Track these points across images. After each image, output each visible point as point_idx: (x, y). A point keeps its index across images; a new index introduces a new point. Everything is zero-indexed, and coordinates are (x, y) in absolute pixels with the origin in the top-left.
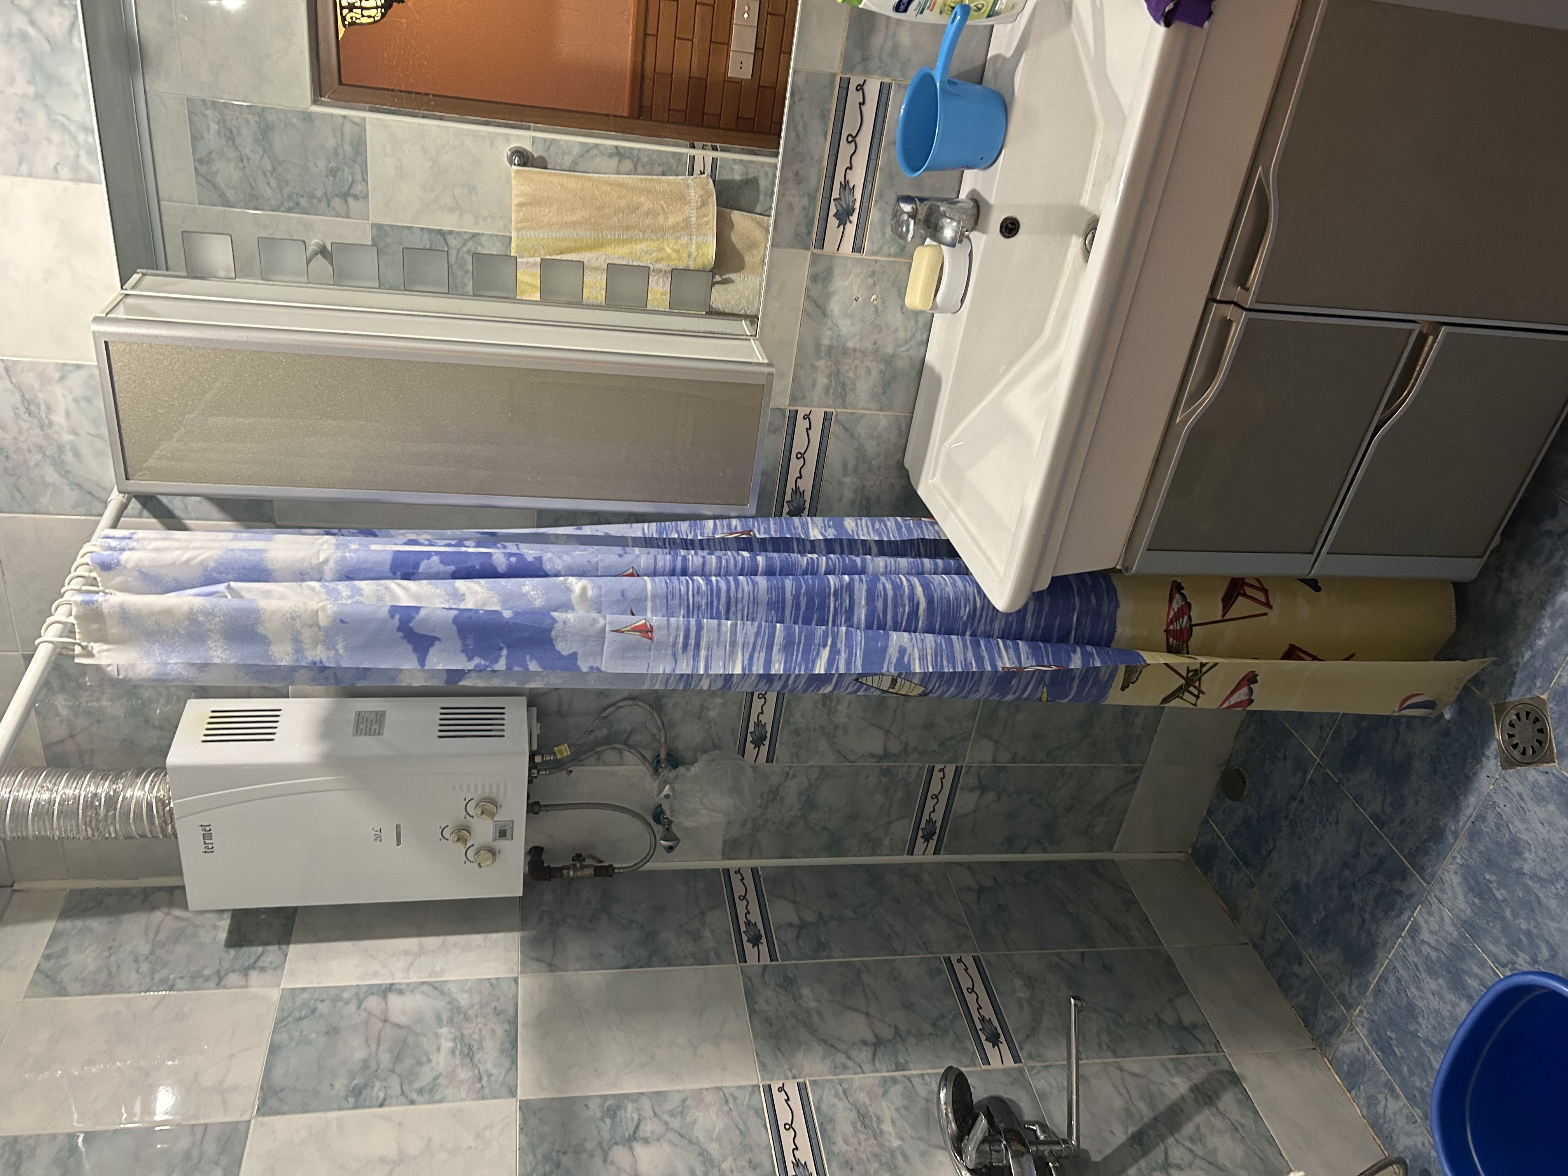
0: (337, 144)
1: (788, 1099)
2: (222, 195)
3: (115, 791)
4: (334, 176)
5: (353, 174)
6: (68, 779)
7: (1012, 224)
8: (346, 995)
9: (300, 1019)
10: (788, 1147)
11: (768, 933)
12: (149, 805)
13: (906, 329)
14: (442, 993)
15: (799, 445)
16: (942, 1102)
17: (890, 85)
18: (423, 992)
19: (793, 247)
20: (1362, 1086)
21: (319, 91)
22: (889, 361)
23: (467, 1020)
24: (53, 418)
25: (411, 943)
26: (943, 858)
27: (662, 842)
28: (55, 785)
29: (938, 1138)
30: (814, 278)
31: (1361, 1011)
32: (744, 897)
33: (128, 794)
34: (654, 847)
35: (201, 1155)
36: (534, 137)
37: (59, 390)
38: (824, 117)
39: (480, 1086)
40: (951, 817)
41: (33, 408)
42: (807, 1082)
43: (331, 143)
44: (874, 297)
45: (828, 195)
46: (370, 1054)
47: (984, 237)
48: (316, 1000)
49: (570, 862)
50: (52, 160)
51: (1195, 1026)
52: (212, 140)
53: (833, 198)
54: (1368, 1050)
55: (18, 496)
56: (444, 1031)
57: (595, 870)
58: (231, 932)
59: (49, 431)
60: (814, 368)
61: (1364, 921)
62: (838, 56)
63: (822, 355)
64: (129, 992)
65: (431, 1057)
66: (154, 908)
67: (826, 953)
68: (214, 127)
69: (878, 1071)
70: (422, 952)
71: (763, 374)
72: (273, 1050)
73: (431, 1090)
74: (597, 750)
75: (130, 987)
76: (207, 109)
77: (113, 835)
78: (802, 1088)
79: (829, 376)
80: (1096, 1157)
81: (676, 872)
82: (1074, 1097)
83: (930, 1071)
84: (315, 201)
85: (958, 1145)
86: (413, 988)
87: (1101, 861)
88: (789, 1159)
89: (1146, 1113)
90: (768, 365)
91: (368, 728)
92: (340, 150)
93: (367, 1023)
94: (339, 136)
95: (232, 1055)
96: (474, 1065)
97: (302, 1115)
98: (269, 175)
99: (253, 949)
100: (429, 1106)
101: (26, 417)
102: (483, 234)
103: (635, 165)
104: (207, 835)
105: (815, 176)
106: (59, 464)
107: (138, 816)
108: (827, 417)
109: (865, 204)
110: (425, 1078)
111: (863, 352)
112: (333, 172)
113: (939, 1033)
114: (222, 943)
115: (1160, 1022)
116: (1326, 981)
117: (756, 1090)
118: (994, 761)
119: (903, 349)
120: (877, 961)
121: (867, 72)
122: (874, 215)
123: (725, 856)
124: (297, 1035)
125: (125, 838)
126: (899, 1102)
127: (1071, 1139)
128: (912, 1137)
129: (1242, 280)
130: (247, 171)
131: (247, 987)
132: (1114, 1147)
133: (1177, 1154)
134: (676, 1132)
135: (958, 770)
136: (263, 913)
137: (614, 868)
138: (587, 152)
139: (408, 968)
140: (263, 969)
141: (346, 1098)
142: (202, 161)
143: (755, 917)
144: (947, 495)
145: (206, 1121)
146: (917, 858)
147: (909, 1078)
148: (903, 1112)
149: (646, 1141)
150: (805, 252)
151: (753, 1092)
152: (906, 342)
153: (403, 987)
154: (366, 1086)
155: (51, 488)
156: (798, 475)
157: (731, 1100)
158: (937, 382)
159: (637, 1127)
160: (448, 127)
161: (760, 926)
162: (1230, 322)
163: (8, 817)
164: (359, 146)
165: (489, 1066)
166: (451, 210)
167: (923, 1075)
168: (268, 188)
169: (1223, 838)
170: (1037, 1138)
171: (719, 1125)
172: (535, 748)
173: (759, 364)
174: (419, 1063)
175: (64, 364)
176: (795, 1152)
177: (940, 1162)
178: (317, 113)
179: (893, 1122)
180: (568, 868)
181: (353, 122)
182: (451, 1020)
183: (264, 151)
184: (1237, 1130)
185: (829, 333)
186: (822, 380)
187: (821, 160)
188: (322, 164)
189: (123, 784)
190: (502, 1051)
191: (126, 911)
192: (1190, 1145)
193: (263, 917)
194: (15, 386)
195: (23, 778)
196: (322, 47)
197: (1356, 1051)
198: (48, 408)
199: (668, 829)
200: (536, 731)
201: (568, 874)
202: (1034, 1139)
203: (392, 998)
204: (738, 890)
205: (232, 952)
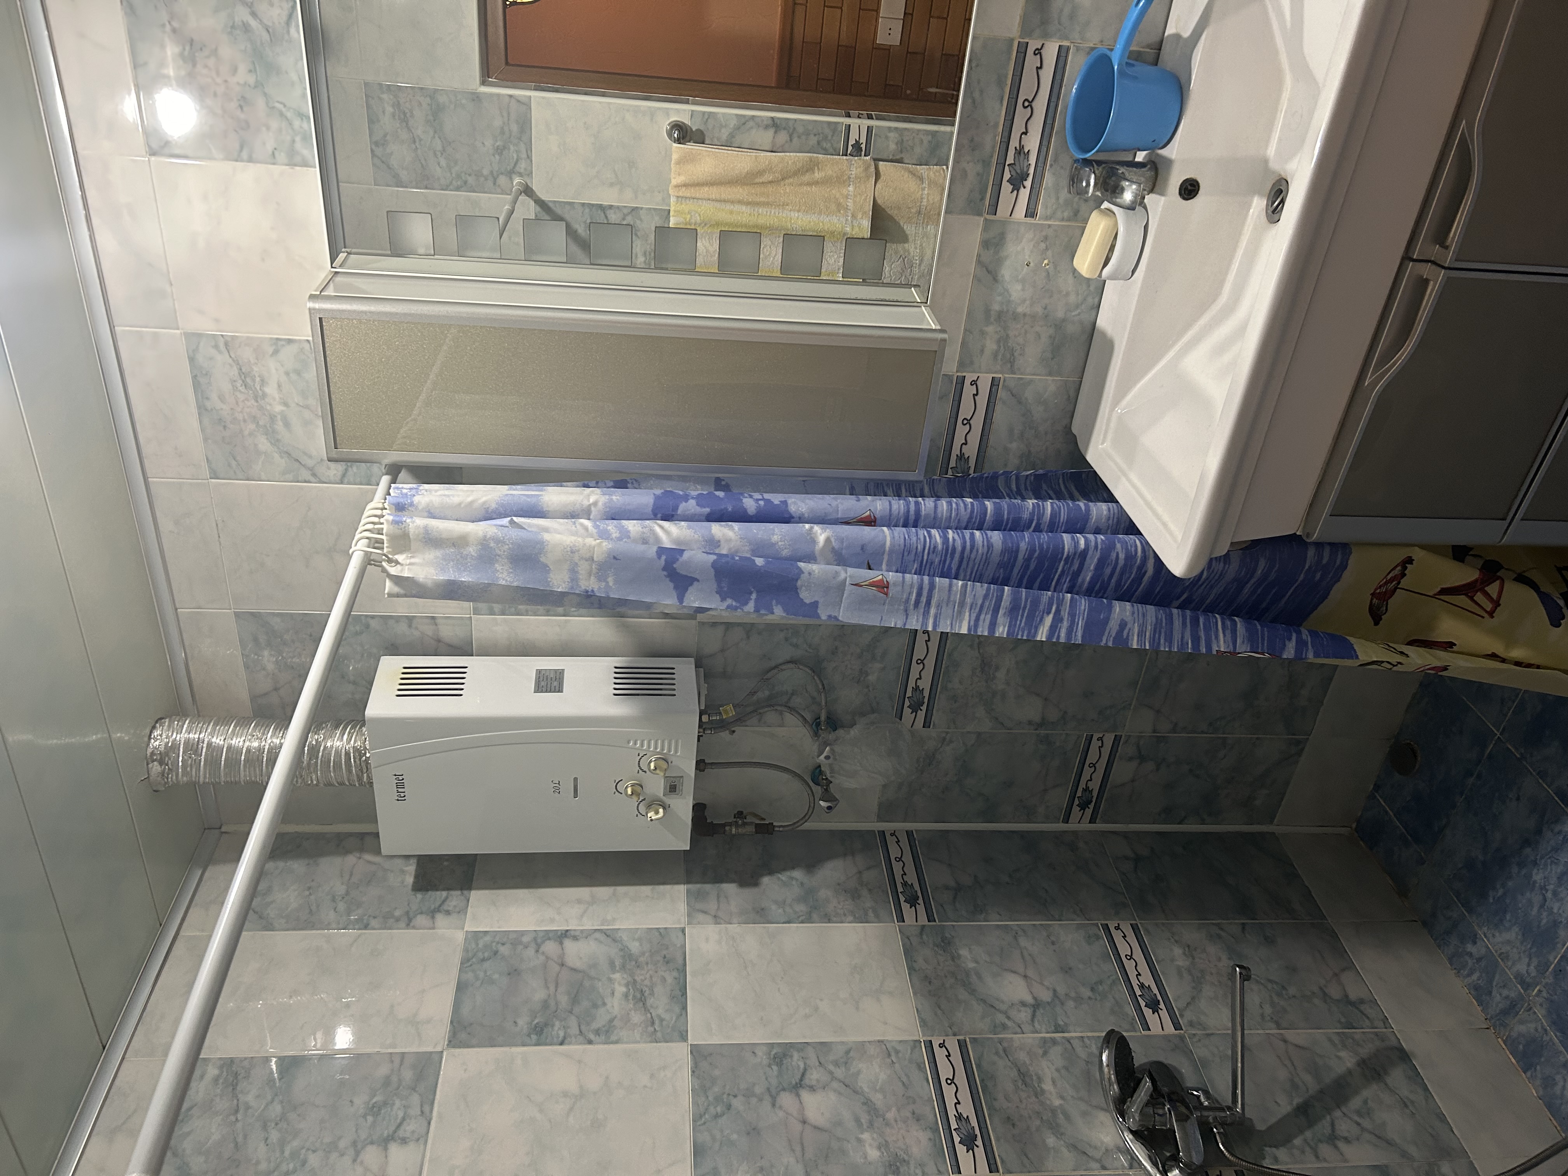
0: (504, 123)
1: (949, 1055)
2: (396, 176)
3: (317, 740)
4: (500, 154)
5: (518, 152)
6: (275, 729)
7: (1191, 185)
8: (525, 939)
9: (483, 960)
10: (950, 1102)
11: (925, 894)
12: (347, 754)
13: (1078, 294)
14: (614, 940)
15: (965, 411)
16: (1105, 1064)
17: (1068, 48)
18: (596, 939)
19: (965, 213)
20: (1538, 1068)
21: (487, 73)
22: (1059, 326)
23: (638, 967)
24: (267, 390)
25: (584, 892)
26: (1099, 826)
27: (822, 803)
28: (263, 734)
29: (1099, 1099)
30: (986, 244)
31: (1539, 991)
32: (900, 859)
33: (329, 744)
34: (813, 807)
35: (400, 1080)
36: (692, 111)
37: (272, 364)
38: (1000, 83)
39: (652, 1029)
40: (1108, 786)
41: (248, 380)
42: (968, 1040)
43: (498, 123)
44: (1046, 262)
45: (1003, 161)
46: (549, 996)
47: (1163, 198)
48: (498, 943)
49: (732, 820)
50: (270, 147)
51: (1362, 1001)
52: (387, 122)
53: (1007, 163)
54: (1546, 1030)
55: (234, 463)
56: (617, 976)
57: (756, 827)
58: (417, 877)
59: (262, 402)
60: (983, 333)
61: (1545, 900)
62: (1017, 20)
63: (992, 319)
64: (328, 929)
65: (606, 1001)
66: (347, 852)
67: (983, 916)
68: (389, 109)
69: (1037, 1032)
70: (593, 901)
71: (936, 340)
72: (461, 987)
73: (607, 1031)
74: (761, 711)
75: (329, 924)
76: (383, 93)
77: (315, 782)
78: (962, 1045)
79: (998, 342)
80: (1260, 1126)
81: (832, 833)
82: (1239, 1065)
83: (1090, 1034)
84: (482, 179)
85: (1120, 1107)
86: (587, 934)
87: (1262, 834)
88: (952, 1113)
89: (1311, 1084)
90: (942, 331)
91: (549, 686)
92: (506, 129)
93: (545, 967)
94: (505, 114)
95: (423, 991)
96: (646, 1010)
97: (491, 1049)
98: (439, 154)
99: (438, 893)
100: (606, 1046)
101: (242, 389)
102: (642, 208)
103: (791, 136)
104: (400, 785)
105: (991, 141)
106: (270, 433)
107: (337, 764)
108: (994, 383)
109: (1039, 169)
110: (601, 1018)
111: (1034, 317)
112: (500, 151)
113: (1099, 998)
114: (410, 887)
115: (1325, 996)
116: (1502, 960)
117: (917, 1044)
118: (1154, 732)
119: (1073, 314)
120: (1034, 925)
121: (1046, 35)
122: (1048, 179)
123: (880, 819)
124: (481, 975)
125: (325, 785)
126: (1060, 1062)
127: (1236, 1107)
128: (1072, 1097)
129: (1441, 237)
130: (419, 152)
131: (434, 928)
132: (1279, 1116)
133: (1344, 1127)
134: (840, 1081)
135: (1117, 739)
136: (447, 860)
137: (774, 826)
138: (744, 124)
139: (582, 916)
140: (448, 913)
141: (529, 1035)
142: (378, 143)
143: (912, 878)
144: (1119, 460)
145: (403, 1050)
146: (1071, 826)
147: (1068, 1040)
148: (1063, 1071)
149: (812, 1089)
150: (977, 218)
151: (915, 1047)
152: (1077, 306)
153: (577, 933)
154: (546, 1025)
155: (263, 457)
156: (964, 441)
157: (893, 1054)
158: (1109, 346)
159: (803, 1075)
160: (609, 103)
161: (917, 887)
162: (1427, 281)
163: (223, 762)
164: (525, 124)
165: (660, 1011)
166: (612, 185)
167: (1082, 1037)
168: (438, 169)
169: (1391, 813)
170: (1201, 1104)
171: (883, 1076)
172: (703, 708)
173: (931, 330)
174: (595, 1006)
175: (277, 339)
176: (958, 1106)
177: (1102, 1123)
178: (485, 93)
179: (1054, 1082)
180: (730, 824)
181: (518, 101)
182: (623, 967)
183: (435, 132)
184: (1406, 1106)
185: (999, 298)
186: (991, 346)
187: (996, 125)
188: (489, 143)
189: (324, 734)
190: (672, 997)
191: (322, 854)
192: (1356, 1118)
193: (446, 863)
194: (233, 360)
195: (235, 727)
196: (490, 29)
197: (1532, 1030)
198: (263, 381)
199: (826, 790)
200: (704, 692)
201: (731, 830)
202: (1197, 1104)
203: (568, 944)
204: (894, 852)
205: (419, 896)
